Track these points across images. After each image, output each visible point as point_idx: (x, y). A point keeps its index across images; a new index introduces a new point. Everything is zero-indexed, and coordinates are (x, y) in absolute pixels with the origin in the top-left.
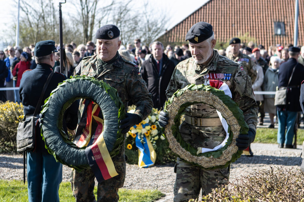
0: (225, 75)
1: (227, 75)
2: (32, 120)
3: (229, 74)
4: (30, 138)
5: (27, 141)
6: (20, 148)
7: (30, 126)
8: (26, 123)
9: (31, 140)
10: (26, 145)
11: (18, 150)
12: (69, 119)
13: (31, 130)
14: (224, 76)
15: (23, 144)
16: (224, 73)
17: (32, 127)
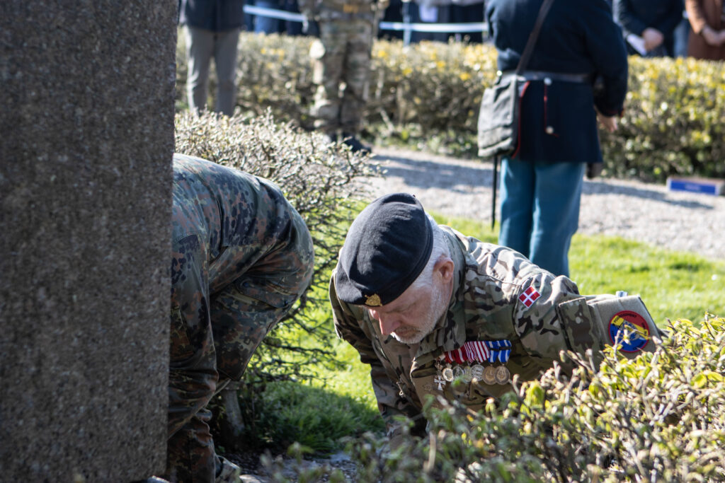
0: (491, 346)
1: (495, 345)
2: (512, 87)
3: (501, 340)
4: (506, 127)
5: (500, 133)
6: (485, 148)
7: (507, 100)
8: (499, 91)
9: (509, 132)
10: (498, 143)
11: (482, 153)
12: (600, 85)
13: (510, 107)
14: (490, 349)
15: (491, 139)
16: (487, 340)
17: (511, 103)
